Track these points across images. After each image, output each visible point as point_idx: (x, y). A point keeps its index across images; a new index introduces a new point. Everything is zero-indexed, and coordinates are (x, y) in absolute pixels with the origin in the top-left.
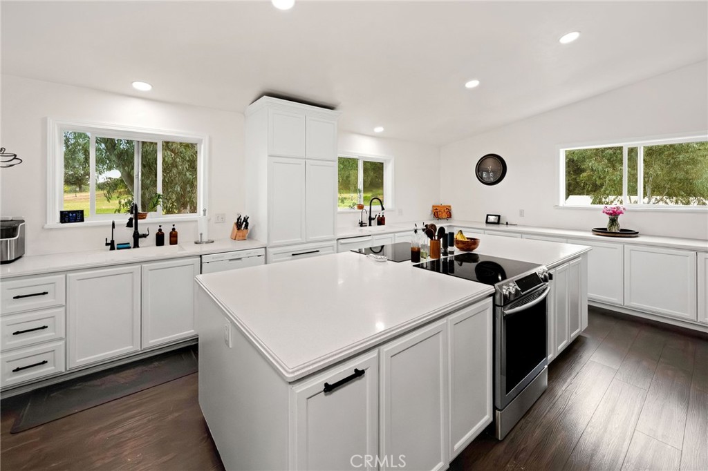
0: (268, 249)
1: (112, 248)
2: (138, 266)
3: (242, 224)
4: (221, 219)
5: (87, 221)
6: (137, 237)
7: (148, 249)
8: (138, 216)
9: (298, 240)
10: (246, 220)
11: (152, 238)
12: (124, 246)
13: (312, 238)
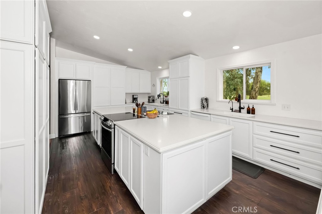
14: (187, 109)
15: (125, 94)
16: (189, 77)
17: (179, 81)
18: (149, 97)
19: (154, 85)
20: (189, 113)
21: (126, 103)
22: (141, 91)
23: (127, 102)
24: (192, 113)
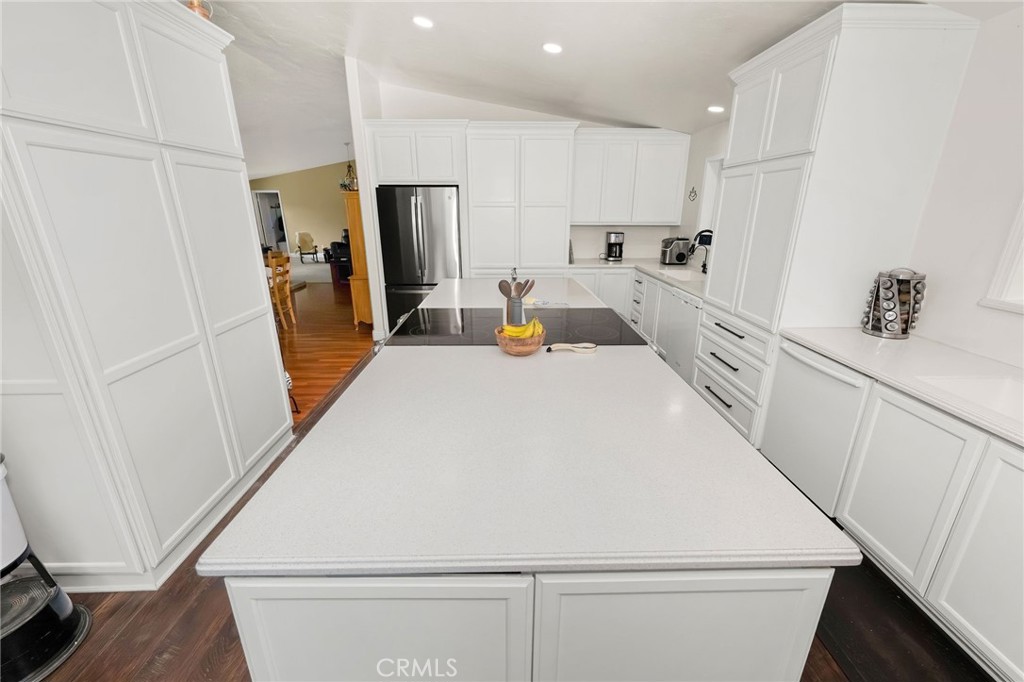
14: (764, 321)
15: (569, 227)
16: (810, 153)
17: (762, 175)
18: (667, 243)
19: (693, 194)
20: (775, 342)
21: (571, 262)
22: (638, 220)
23: (576, 256)
24: (786, 345)
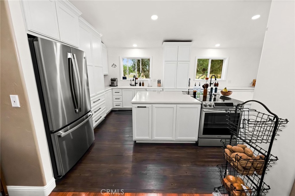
0: (164, 90)
1: (131, 86)
2: (133, 90)
3: (159, 82)
4: (155, 80)
5: (127, 79)
6: (136, 83)
7: (138, 86)
8: (136, 79)
9: (174, 88)
10: (160, 81)
11: (138, 84)
12: (133, 86)
13: (178, 88)
